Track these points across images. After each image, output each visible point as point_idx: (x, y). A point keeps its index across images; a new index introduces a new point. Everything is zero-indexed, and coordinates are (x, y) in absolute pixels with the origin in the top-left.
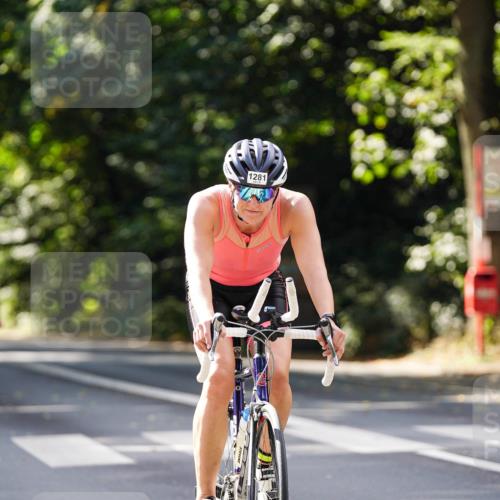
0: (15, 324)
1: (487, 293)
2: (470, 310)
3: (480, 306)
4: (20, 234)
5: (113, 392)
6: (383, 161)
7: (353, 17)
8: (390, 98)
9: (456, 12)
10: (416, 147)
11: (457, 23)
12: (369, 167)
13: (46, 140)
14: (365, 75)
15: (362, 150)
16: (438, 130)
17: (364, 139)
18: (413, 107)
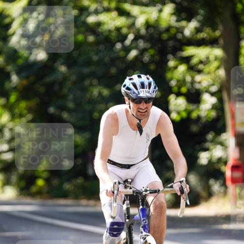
0: (3, 192)
1: (238, 174)
2: (229, 183)
3: (234, 181)
4: (5, 147)
5: (52, 225)
6: (185, 110)
7: (170, 39)
8: (188, 79)
9: (220, 36)
10: (201, 102)
11: (221, 41)
12: (178, 113)
13: (18, 100)
14: (176, 68)
15: (175, 105)
16: (212, 94)
17: (176, 99)
18: (200, 83)
